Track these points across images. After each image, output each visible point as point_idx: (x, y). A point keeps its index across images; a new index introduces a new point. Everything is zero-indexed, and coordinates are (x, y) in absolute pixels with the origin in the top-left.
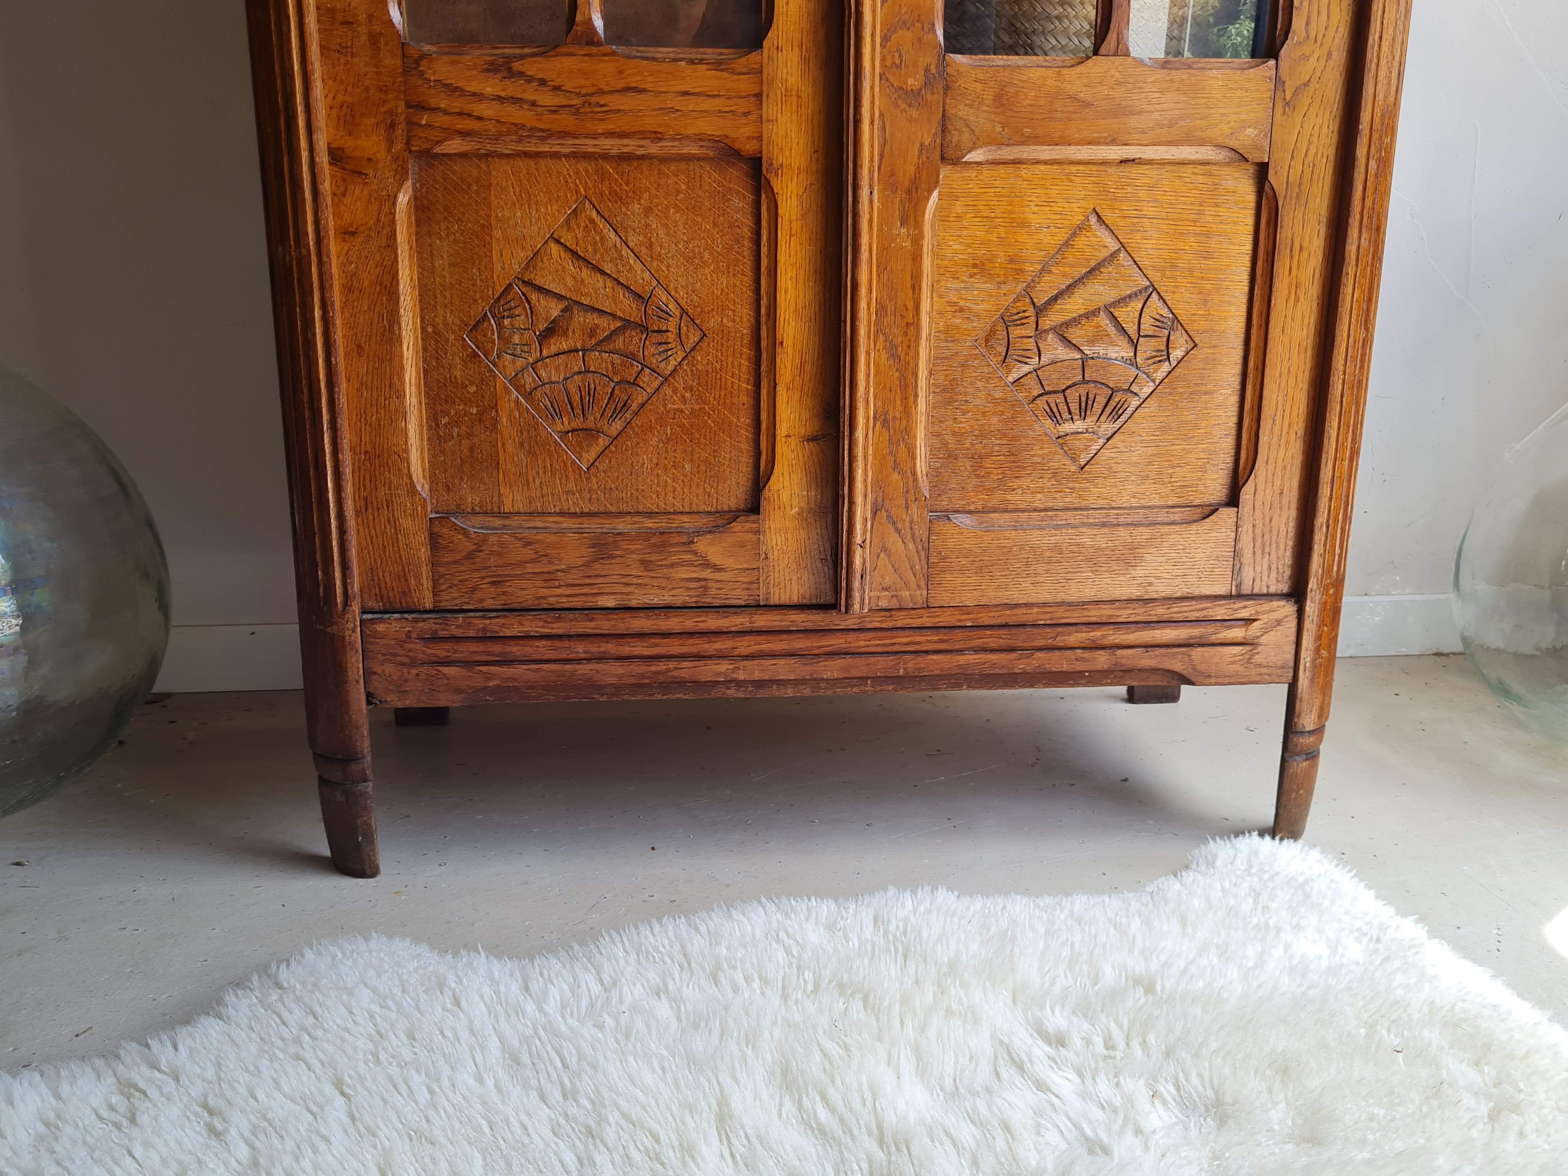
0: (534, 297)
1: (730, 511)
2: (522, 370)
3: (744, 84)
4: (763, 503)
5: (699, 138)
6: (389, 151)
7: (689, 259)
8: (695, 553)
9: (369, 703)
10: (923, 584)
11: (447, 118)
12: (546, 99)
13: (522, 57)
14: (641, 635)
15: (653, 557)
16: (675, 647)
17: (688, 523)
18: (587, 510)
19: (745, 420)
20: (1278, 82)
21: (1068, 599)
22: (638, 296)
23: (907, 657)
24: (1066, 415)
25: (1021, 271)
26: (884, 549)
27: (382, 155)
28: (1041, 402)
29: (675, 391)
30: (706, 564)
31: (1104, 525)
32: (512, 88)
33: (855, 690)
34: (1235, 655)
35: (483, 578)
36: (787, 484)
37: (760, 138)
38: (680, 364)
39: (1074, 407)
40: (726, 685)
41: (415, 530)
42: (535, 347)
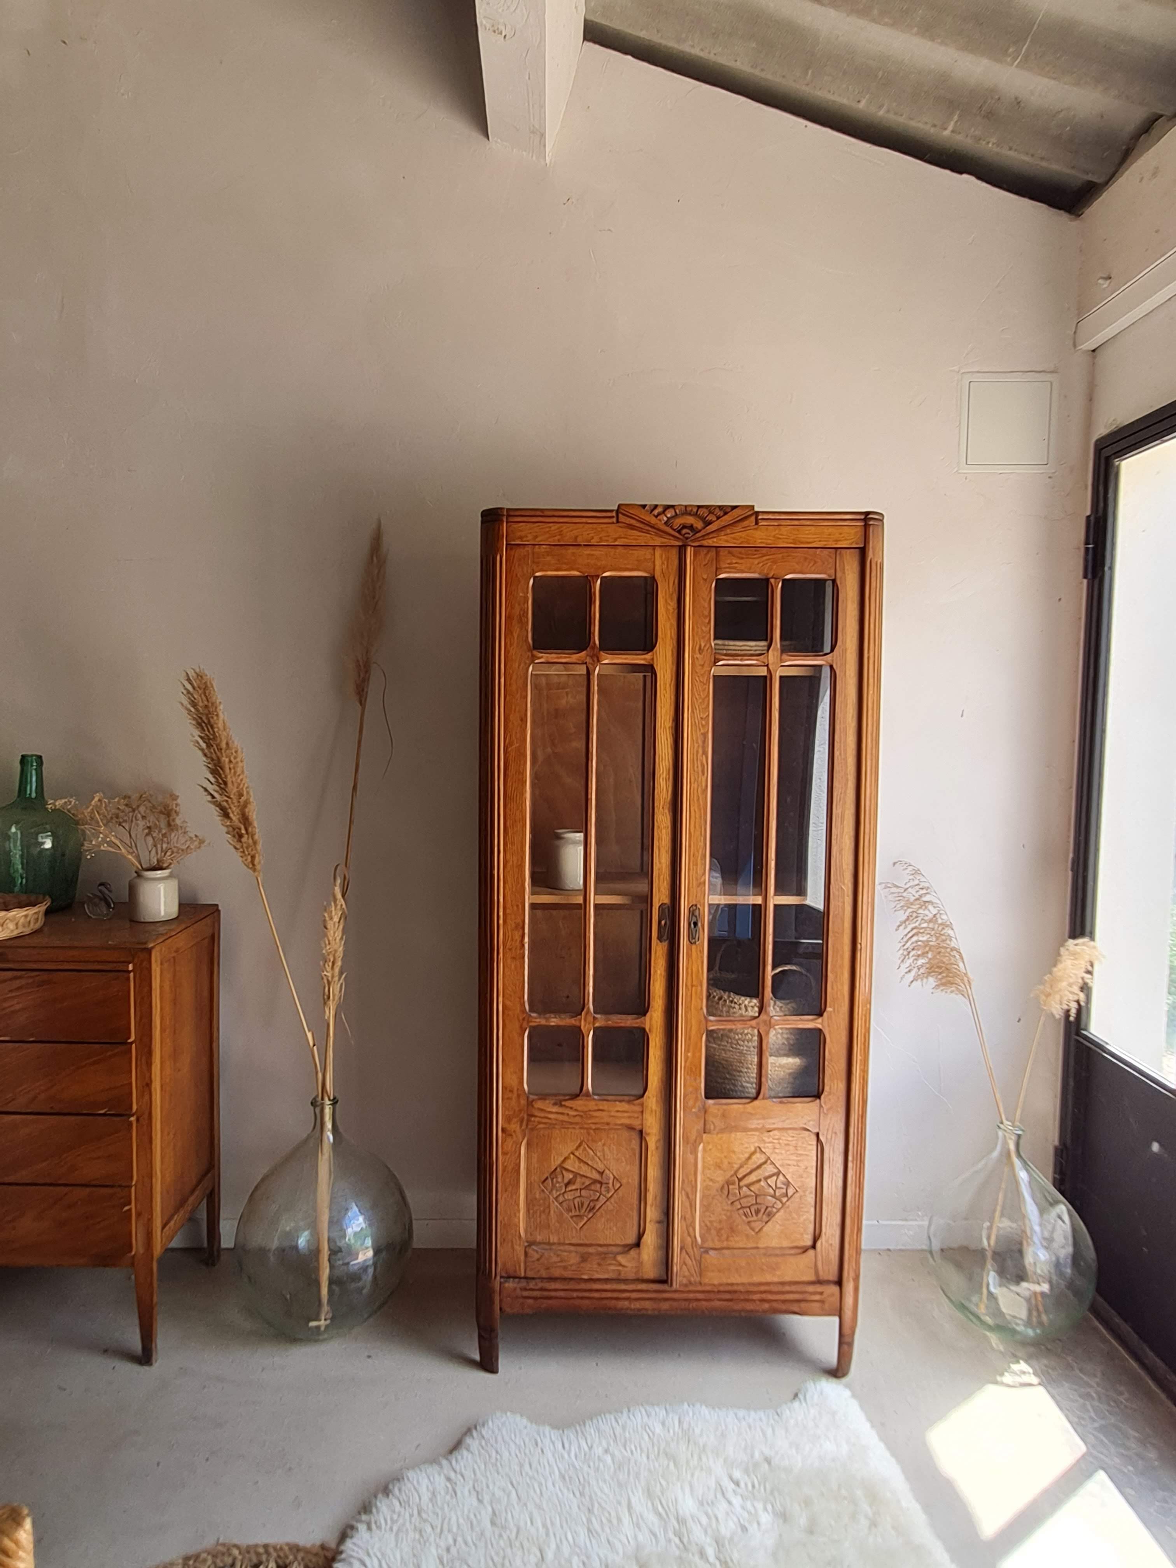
0: (564, 1172)
1: (629, 1245)
2: (559, 1196)
3: (638, 1108)
4: (641, 1244)
5: (621, 1125)
6: (521, 1129)
7: (618, 1160)
8: (617, 1261)
9: (500, 1311)
10: (699, 1276)
11: (540, 1119)
12: (572, 1113)
13: (565, 1100)
14: (597, 1291)
15: (602, 1262)
16: (609, 1295)
17: (614, 1249)
18: (579, 1244)
20: (821, 1106)
22: (599, 1172)
23: (693, 1302)
24: (750, 1215)
25: (733, 1167)
26: (685, 1263)
27: (518, 1129)
28: (741, 1211)
29: (611, 1203)
30: (621, 1265)
31: (766, 1255)
32: (561, 1110)
34: (817, 1305)
35: (542, 1267)
36: (650, 1237)
37: (642, 1125)
38: (613, 1194)
39: (753, 1212)
40: (627, 1309)
41: (520, 1250)
42: (564, 1188)
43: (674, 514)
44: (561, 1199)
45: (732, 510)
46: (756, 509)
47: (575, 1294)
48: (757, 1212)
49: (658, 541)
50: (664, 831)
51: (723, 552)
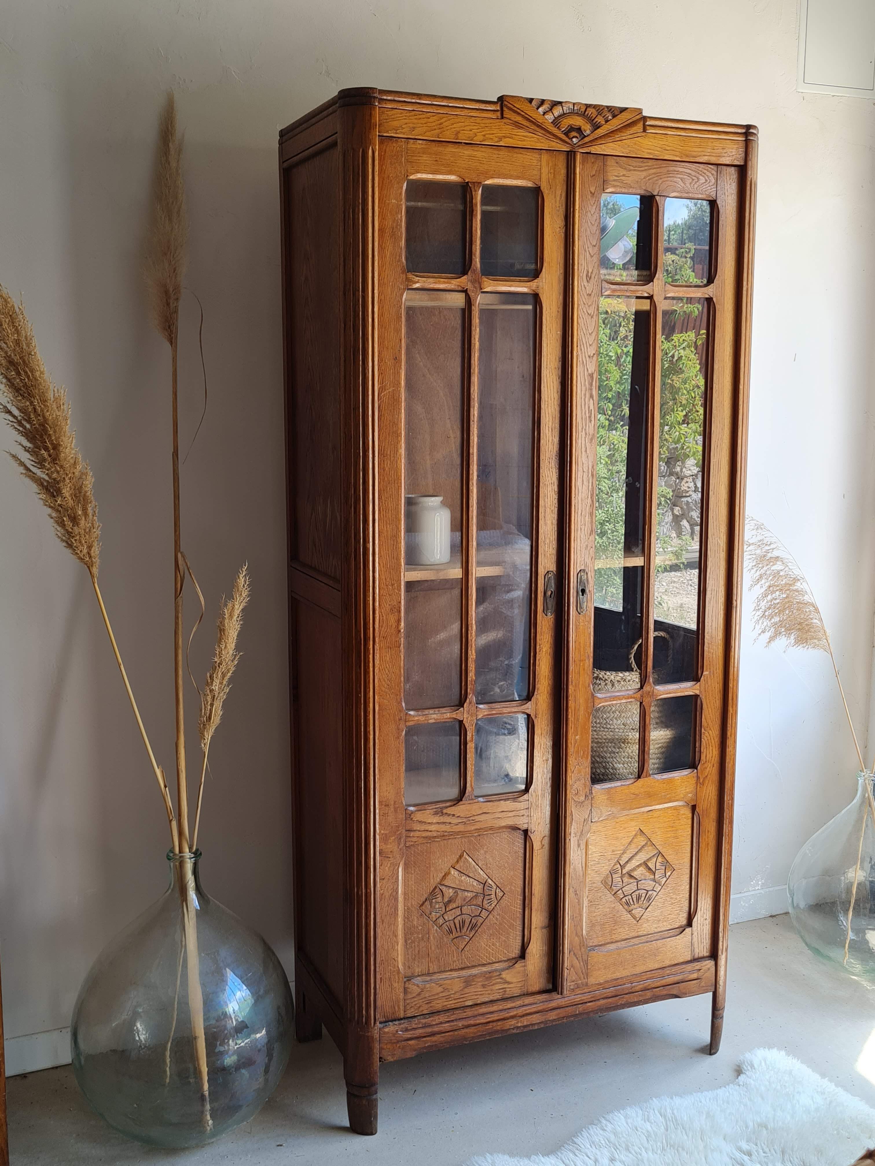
0: (444, 890)
1: (513, 959)
2: (439, 918)
3: (524, 805)
4: (526, 955)
5: (506, 826)
6: (398, 848)
7: (501, 867)
8: (502, 978)
9: (380, 1061)
10: (586, 977)
11: (420, 833)
12: (455, 821)
13: (447, 807)
14: (483, 1014)
15: (486, 983)
17: (497, 966)
18: (460, 967)
19: (519, 922)
20: (698, 778)
21: (636, 973)
22: (481, 883)
23: (580, 1006)
24: (632, 903)
25: (616, 854)
26: (572, 966)
27: (396, 849)
28: (623, 900)
29: (493, 916)
30: (505, 982)
31: (647, 942)
32: (442, 819)
33: (560, 1022)
34: (694, 984)
35: (423, 1002)
36: (535, 945)
37: (527, 823)
38: (496, 905)
39: (635, 899)
40: (513, 1029)
41: (398, 987)
42: (444, 908)
43: (561, 111)
44: (441, 921)
45: (621, 112)
46: (645, 114)
47: (460, 1024)
48: (639, 898)
49: (544, 144)
50: (550, 489)
51: (611, 161)
